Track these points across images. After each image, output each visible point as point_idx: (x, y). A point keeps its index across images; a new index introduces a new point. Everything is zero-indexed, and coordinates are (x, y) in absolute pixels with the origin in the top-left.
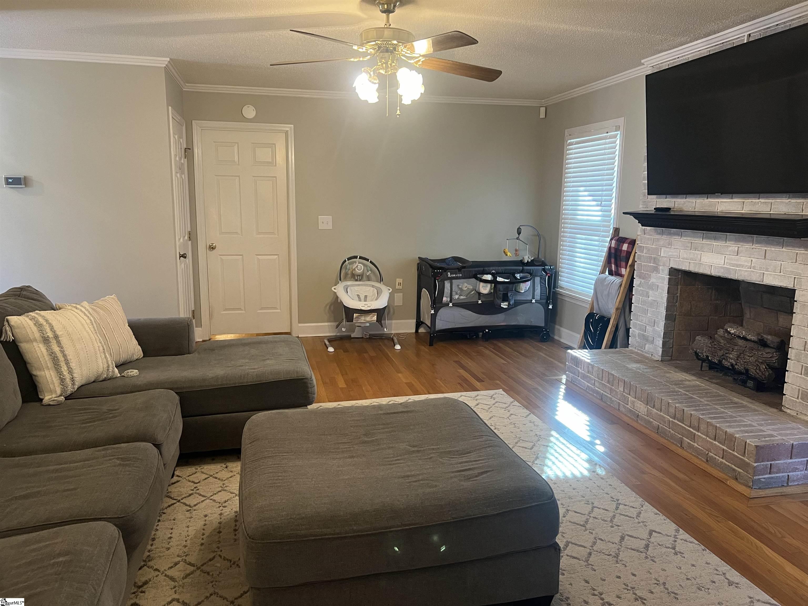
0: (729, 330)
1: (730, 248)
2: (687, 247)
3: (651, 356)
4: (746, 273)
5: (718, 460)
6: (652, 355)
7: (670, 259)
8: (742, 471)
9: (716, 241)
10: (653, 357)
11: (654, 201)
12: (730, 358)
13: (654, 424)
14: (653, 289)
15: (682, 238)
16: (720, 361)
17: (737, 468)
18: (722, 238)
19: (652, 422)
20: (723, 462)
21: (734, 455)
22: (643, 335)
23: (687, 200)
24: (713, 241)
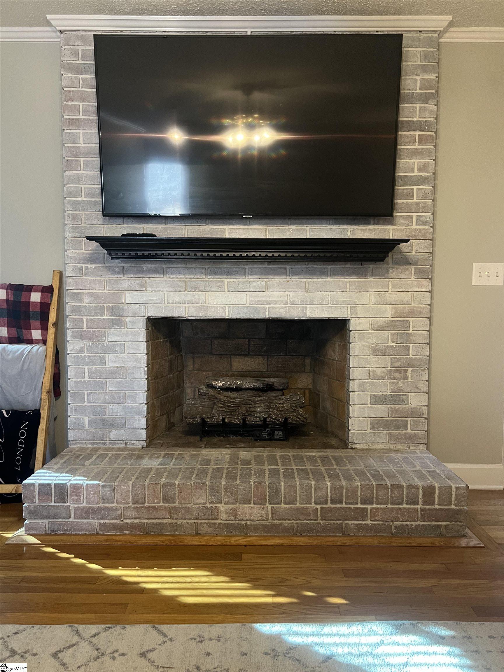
0: (214, 384)
1: (254, 284)
2: (179, 287)
3: (124, 445)
4: (282, 310)
5: (412, 525)
6: (126, 444)
7: (145, 306)
8: (448, 523)
9: (229, 277)
10: (128, 446)
11: (101, 227)
12: (256, 412)
13: (286, 525)
14: (116, 351)
15: (165, 277)
16: (244, 420)
17: (440, 523)
18: (239, 272)
19: (281, 524)
20: (419, 525)
21: (435, 509)
22: (103, 421)
23: (167, 226)
24: (226, 277)
